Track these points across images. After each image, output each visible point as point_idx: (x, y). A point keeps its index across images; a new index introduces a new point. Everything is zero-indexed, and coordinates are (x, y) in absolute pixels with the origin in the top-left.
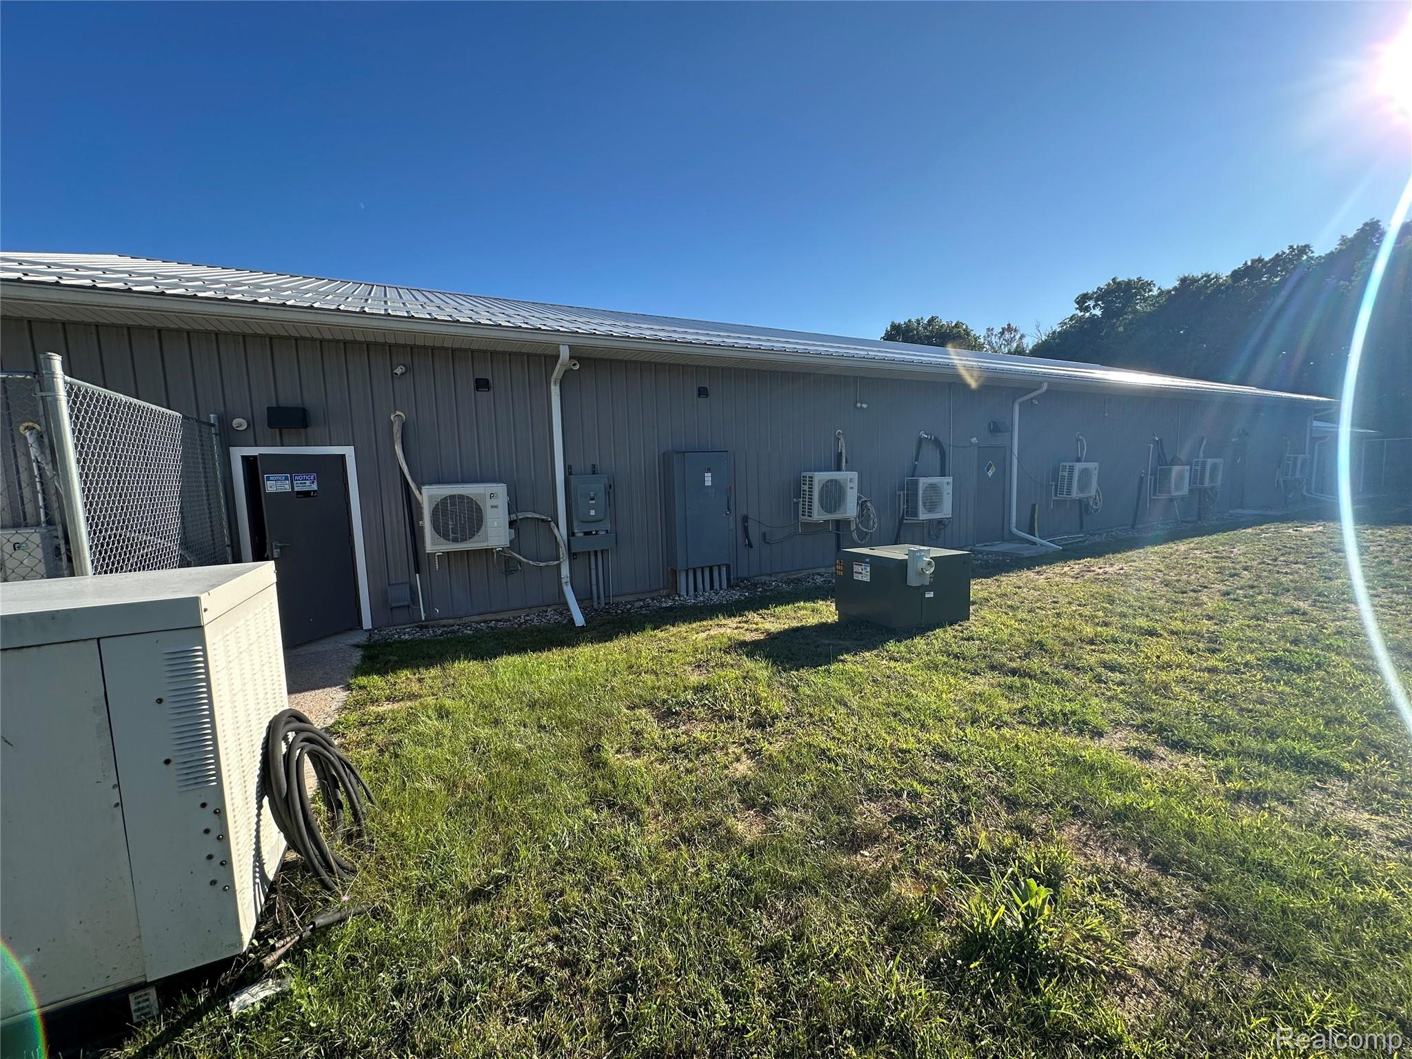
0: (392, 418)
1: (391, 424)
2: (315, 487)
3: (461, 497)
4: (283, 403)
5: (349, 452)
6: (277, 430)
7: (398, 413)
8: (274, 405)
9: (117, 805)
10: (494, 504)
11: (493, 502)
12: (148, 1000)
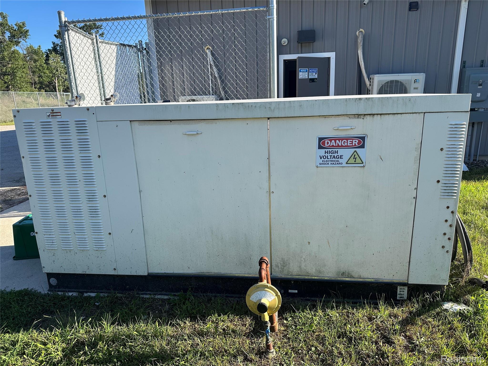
0: (357, 33)
1: (356, 38)
2: (316, 76)
3: (397, 82)
4: (304, 29)
5: (332, 55)
6: (300, 44)
7: (361, 30)
8: (300, 30)
9: (414, 198)
10: (416, 87)
11: (416, 85)
12: (404, 291)
